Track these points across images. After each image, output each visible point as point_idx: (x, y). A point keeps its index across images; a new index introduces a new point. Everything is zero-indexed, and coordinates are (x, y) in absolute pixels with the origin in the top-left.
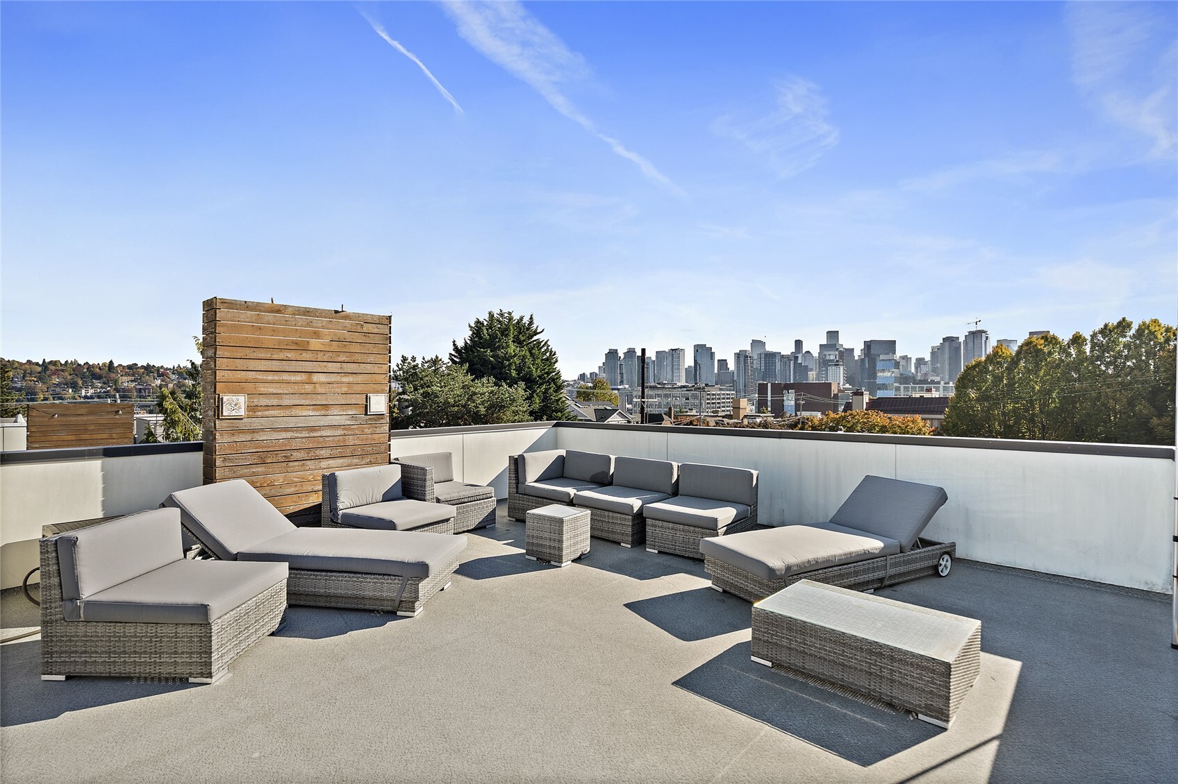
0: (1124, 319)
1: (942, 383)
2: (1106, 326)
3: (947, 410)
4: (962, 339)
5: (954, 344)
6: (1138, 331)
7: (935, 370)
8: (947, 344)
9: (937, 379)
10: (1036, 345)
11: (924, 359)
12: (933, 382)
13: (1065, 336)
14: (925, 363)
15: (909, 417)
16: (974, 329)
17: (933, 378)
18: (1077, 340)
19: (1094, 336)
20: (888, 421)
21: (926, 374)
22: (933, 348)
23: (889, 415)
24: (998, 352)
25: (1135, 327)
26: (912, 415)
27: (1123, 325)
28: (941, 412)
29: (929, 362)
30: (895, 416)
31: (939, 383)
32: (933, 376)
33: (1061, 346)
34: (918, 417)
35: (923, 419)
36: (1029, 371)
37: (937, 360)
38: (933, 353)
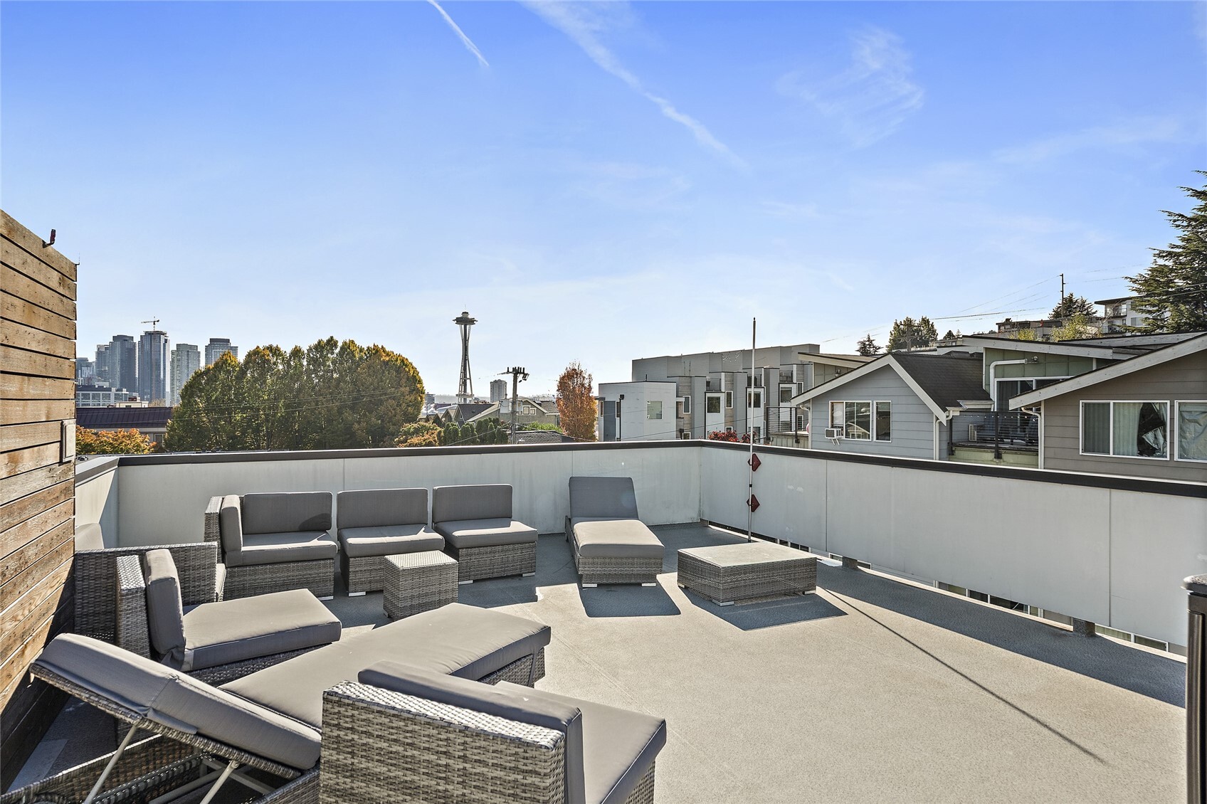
0: (332, 337)
1: (114, 389)
2: (319, 342)
3: (169, 421)
4: (137, 340)
5: (127, 345)
6: (341, 348)
7: (101, 374)
8: (118, 343)
9: (106, 385)
10: (264, 355)
11: (86, 360)
12: (101, 388)
13: (287, 349)
14: (89, 365)
15: (122, 432)
16: (151, 330)
17: (101, 384)
18: (297, 352)
19: (310, 350)
20: (94, 437)
21: (89, 379)
22: (99, 347)
23: (94, 431)
24: (227, 360)
25: (340, 344)
26: (126, 429)
27: (331, 343)
28: (163, 424)
29: (94, 364)
30: (103, 431)
31: (109, 389)
32: (99, 380)
33: (283, 358)
34: (135, 431)
35: (141, 433)
36: (256, 380)
37: (105, 362)
38: (100, 353)
